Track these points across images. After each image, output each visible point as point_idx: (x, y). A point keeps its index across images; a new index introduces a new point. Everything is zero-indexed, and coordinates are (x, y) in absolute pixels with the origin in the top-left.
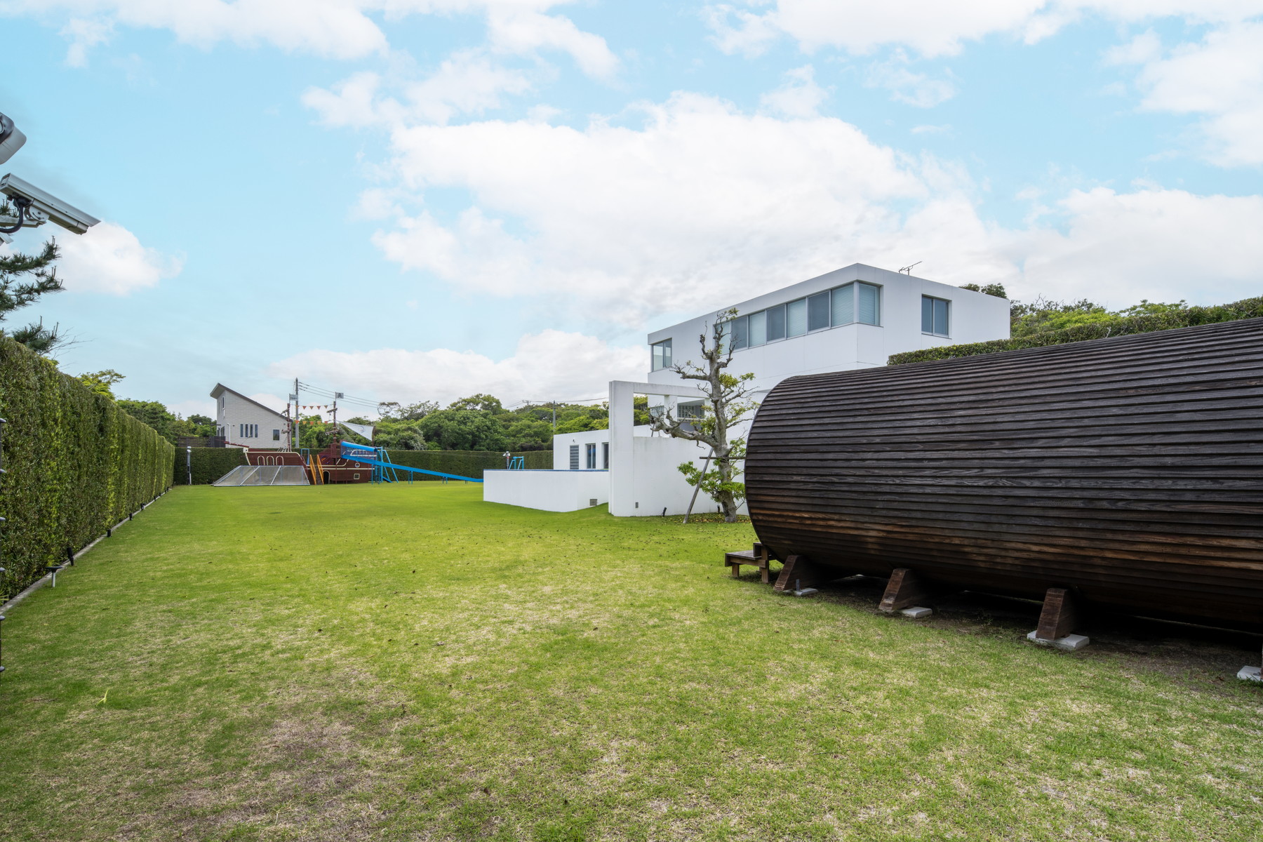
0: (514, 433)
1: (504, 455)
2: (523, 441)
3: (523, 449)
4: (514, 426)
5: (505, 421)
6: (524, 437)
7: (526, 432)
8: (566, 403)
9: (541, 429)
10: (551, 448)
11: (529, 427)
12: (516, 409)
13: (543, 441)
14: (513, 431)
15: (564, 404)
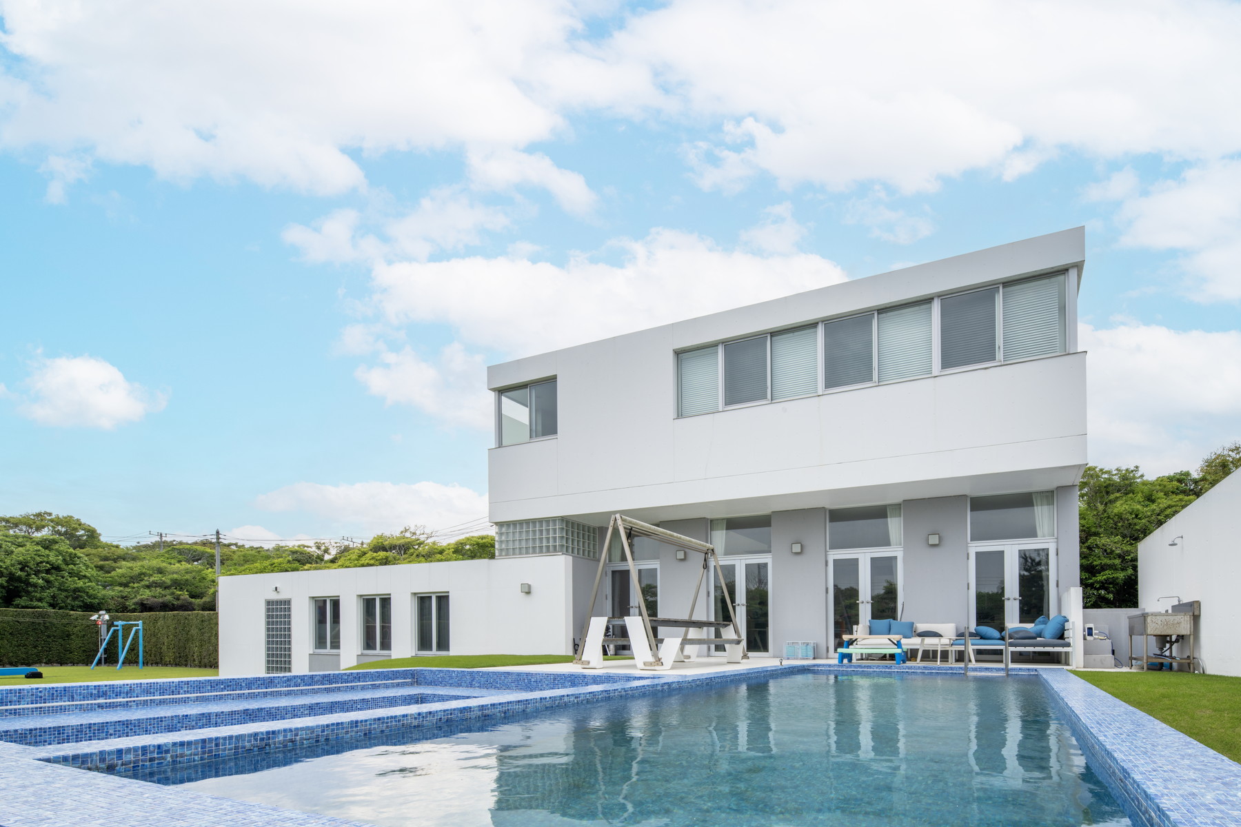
0: (123, 580)
1: (93, 618)
2: (145, 595)
3: (144, 607)
4: (123, 569)
5: (106, 559)
6: (148, 587)
7: (152, 579)
8: (240, 543)
9: (188, 577)
10: (212, 607)
11: (160, 571)
12: (134, 544)
13: (192, 596)
14: (123, 576)
15: (236, 544)
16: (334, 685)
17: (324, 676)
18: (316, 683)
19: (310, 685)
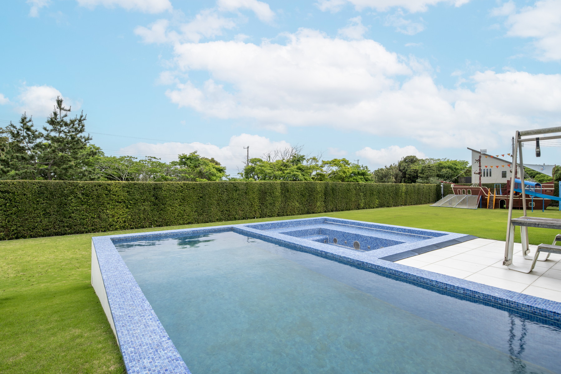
16: (412, 234)
17: (409, 230)
18: (406, 232)
19: (404, 232)
